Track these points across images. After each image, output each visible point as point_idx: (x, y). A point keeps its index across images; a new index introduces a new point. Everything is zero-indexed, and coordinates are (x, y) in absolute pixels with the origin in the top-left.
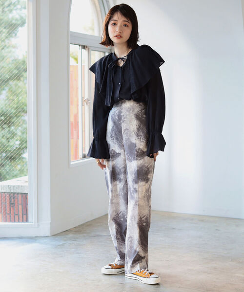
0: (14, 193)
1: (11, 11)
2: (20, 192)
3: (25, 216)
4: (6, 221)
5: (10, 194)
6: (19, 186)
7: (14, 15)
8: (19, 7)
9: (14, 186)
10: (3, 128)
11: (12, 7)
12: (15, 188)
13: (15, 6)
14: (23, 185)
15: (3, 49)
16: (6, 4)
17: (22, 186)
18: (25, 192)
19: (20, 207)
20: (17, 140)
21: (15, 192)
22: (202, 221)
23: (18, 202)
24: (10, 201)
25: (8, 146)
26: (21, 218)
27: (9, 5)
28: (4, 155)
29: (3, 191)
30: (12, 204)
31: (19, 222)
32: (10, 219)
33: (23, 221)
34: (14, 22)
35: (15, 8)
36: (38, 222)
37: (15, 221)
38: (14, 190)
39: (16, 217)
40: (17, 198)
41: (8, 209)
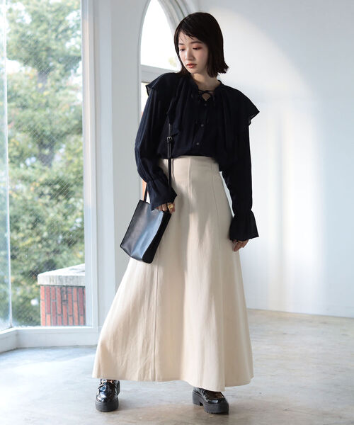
0: (67, 287)
1: (67, 38)
2: (74, 285)
3: (81, 318)
4: (56, 324)
5: (61, 287)
6: (73, 277)
7: (73, 44)
8: (79, 32)
9: (67, 277)
10: (59, 201)
11: (69, 32)
12: (68, 280)
13: (73, 32)
14: (78, 275)
15: (57, 91)
16: (61, 28)
17: (77, 277)
18: (82, 284)
19: (75, 305)
20: (77, 217)
21: (69, 284)
22: (325, 323)
23: (72, 298)
24: (62, 297)
25: (65, 225)
26: (77, 321)
27: (66, 30)
28: (61, 237)
29: (52, 284)
30: (64, 302)
31: (73, 325)
32: (62, 321)
33: (79, 324)
34: (72, 53)
35: (74, 34)
36: (99, 325)
37: (68, 324)
38: (66, 282)
39: (70, 319)
40: (71, 293)
41: (59, 308)
